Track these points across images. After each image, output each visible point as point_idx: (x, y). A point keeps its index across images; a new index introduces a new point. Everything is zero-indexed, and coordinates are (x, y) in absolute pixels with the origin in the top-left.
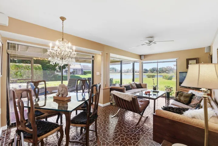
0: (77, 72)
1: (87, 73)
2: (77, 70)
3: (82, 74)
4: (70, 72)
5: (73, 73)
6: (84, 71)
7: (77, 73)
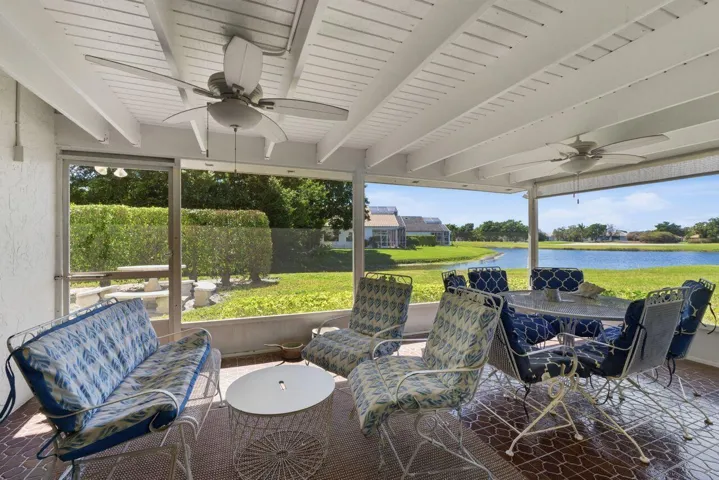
0: (384, 239)
1: (417, 243)
2: (384, 232)
3: (402, 247)
4: (366, 241)
5: (373, 242)
6: (408, 234)
7: (384, 244)
